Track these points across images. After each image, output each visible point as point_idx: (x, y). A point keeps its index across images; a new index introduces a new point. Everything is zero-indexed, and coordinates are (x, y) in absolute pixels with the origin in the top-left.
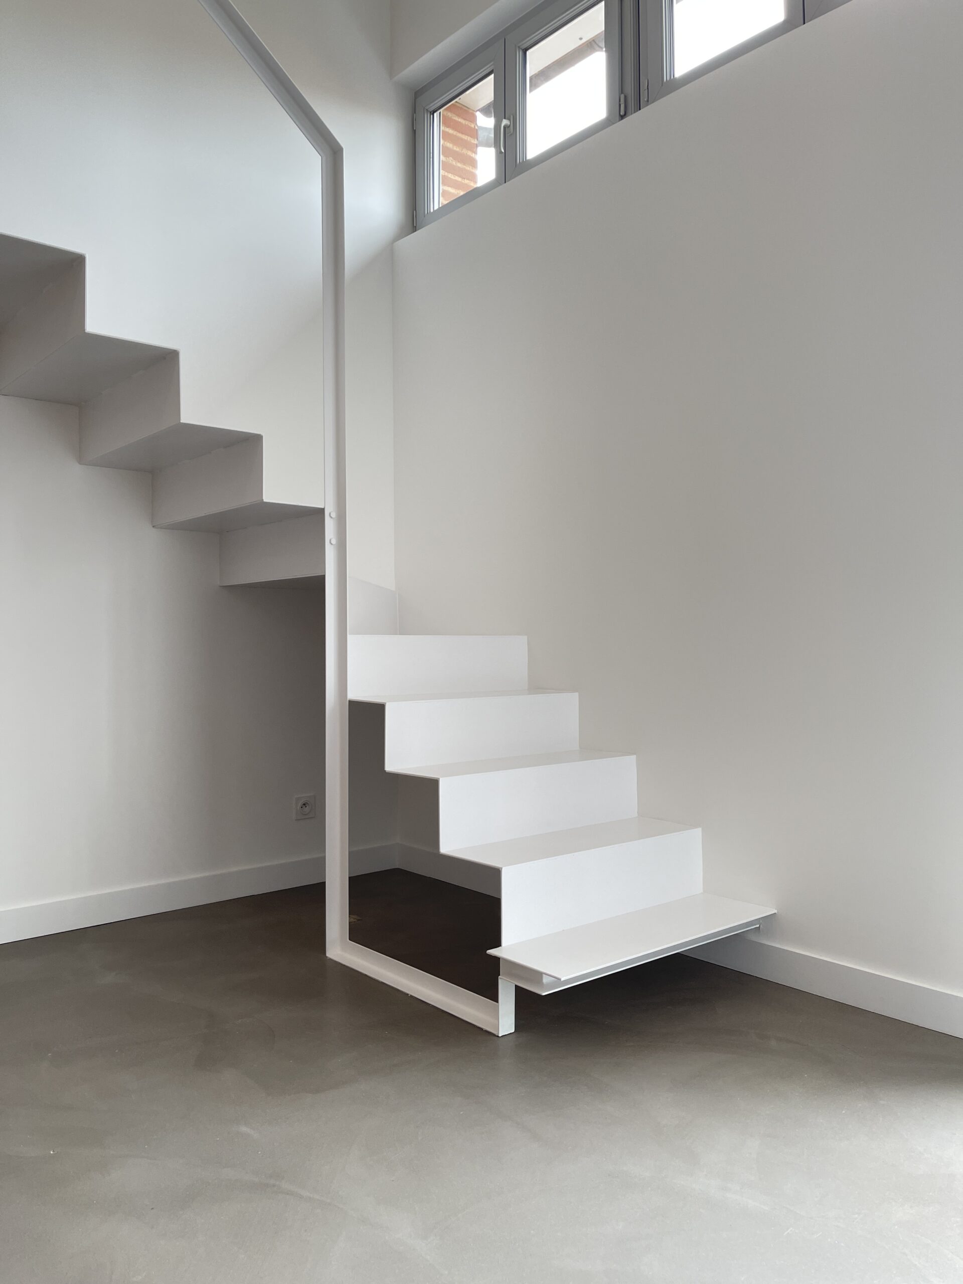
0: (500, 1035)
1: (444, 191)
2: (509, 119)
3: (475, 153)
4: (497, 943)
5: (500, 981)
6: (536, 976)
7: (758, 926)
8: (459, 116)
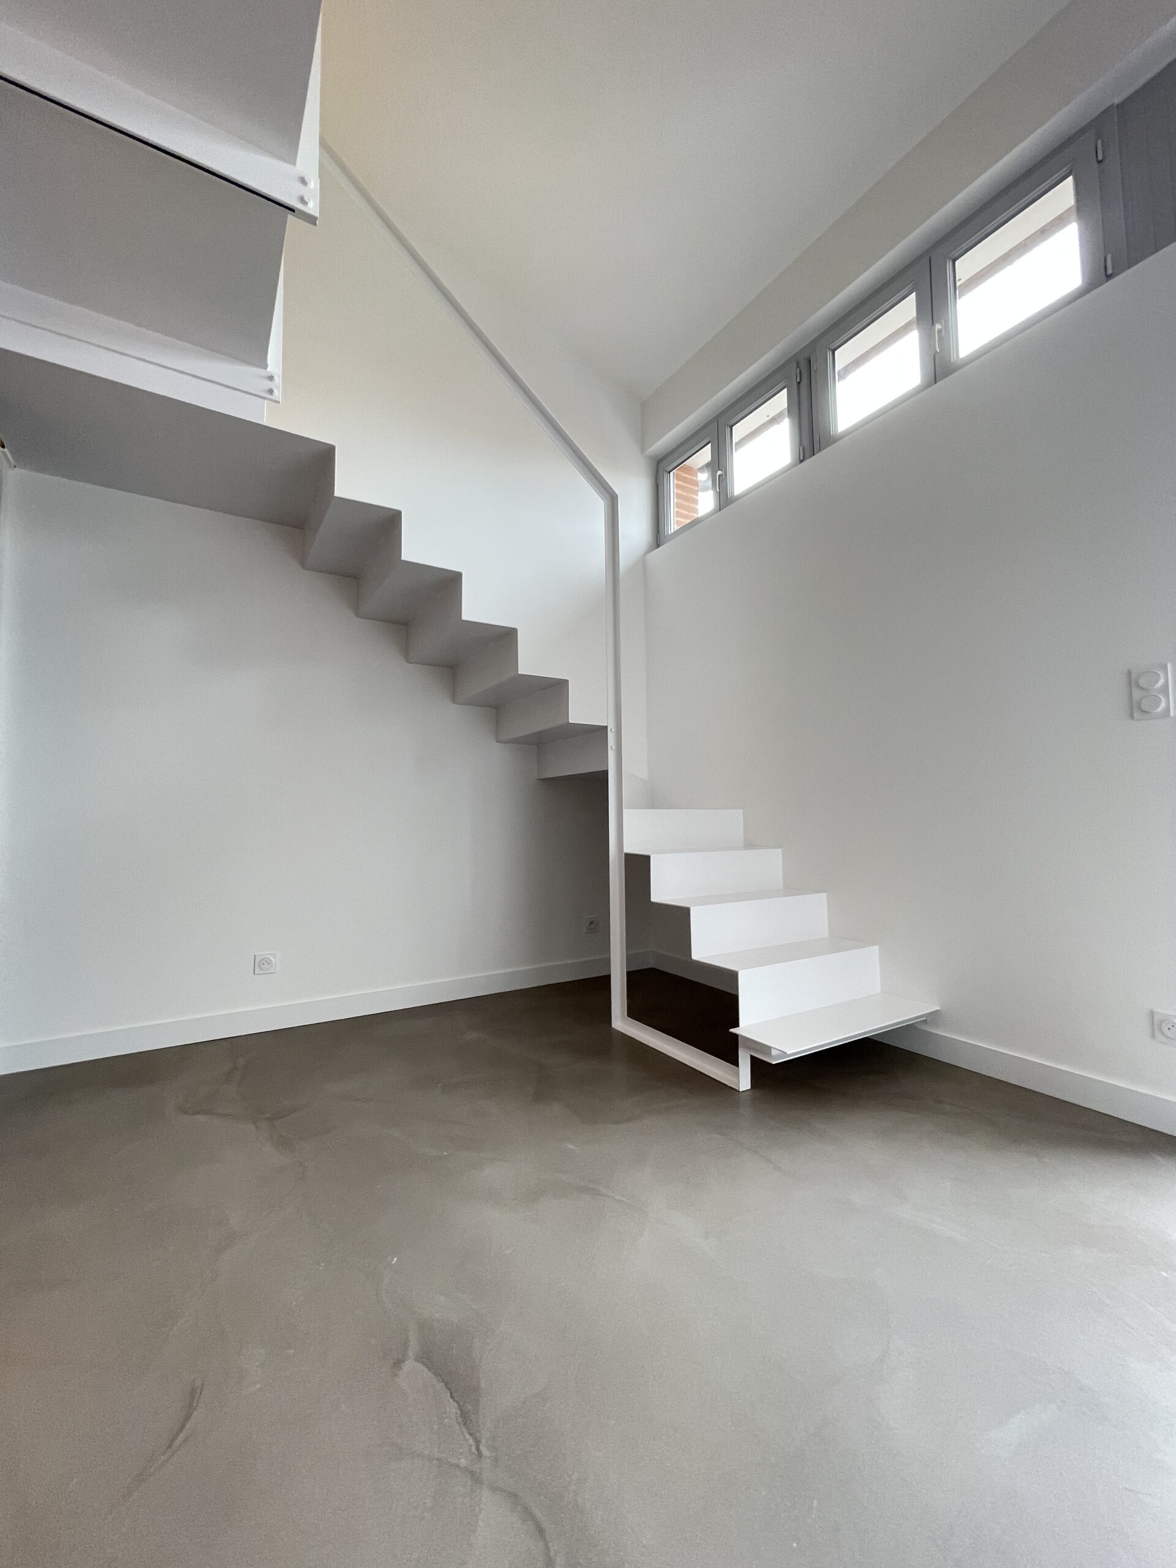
0: (741, 1091)
1: (677, 521)
2: (722, 470)
3: (697, 495)
4: (736, 1024)
5: (739, 1051)
6: (767, 1049)
7: (925, 1018)
8: (686, 473)
